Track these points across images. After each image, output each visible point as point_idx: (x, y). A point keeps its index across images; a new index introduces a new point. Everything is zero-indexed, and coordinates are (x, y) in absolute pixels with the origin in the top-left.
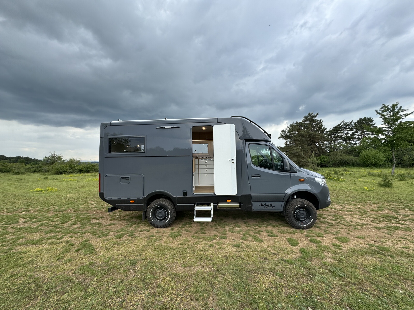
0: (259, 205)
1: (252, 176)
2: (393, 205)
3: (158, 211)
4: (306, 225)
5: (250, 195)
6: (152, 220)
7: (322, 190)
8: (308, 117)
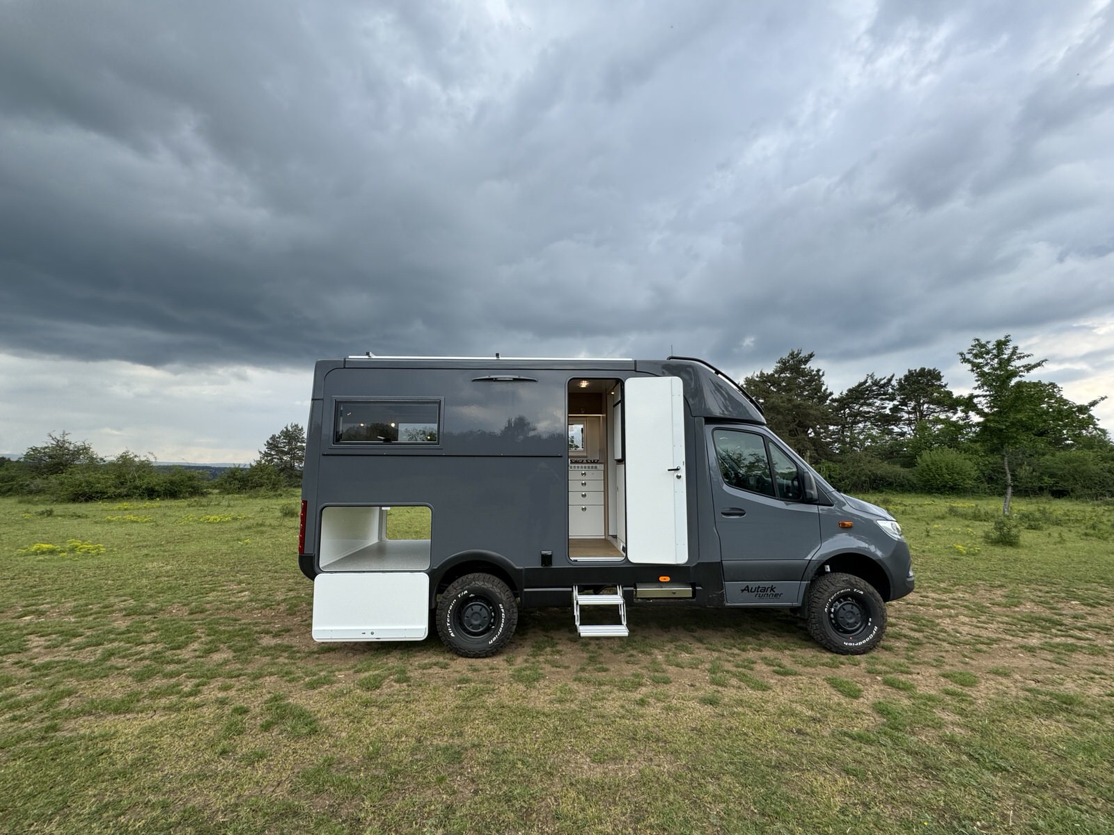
0: (743, 591)
1: (722, 513)
2: (1040, 591)
3: (470, 609)
4: (860, 643)
5: (721, 563)
6: (452, 635)
7: (894, 551)
8: (789, 361)
